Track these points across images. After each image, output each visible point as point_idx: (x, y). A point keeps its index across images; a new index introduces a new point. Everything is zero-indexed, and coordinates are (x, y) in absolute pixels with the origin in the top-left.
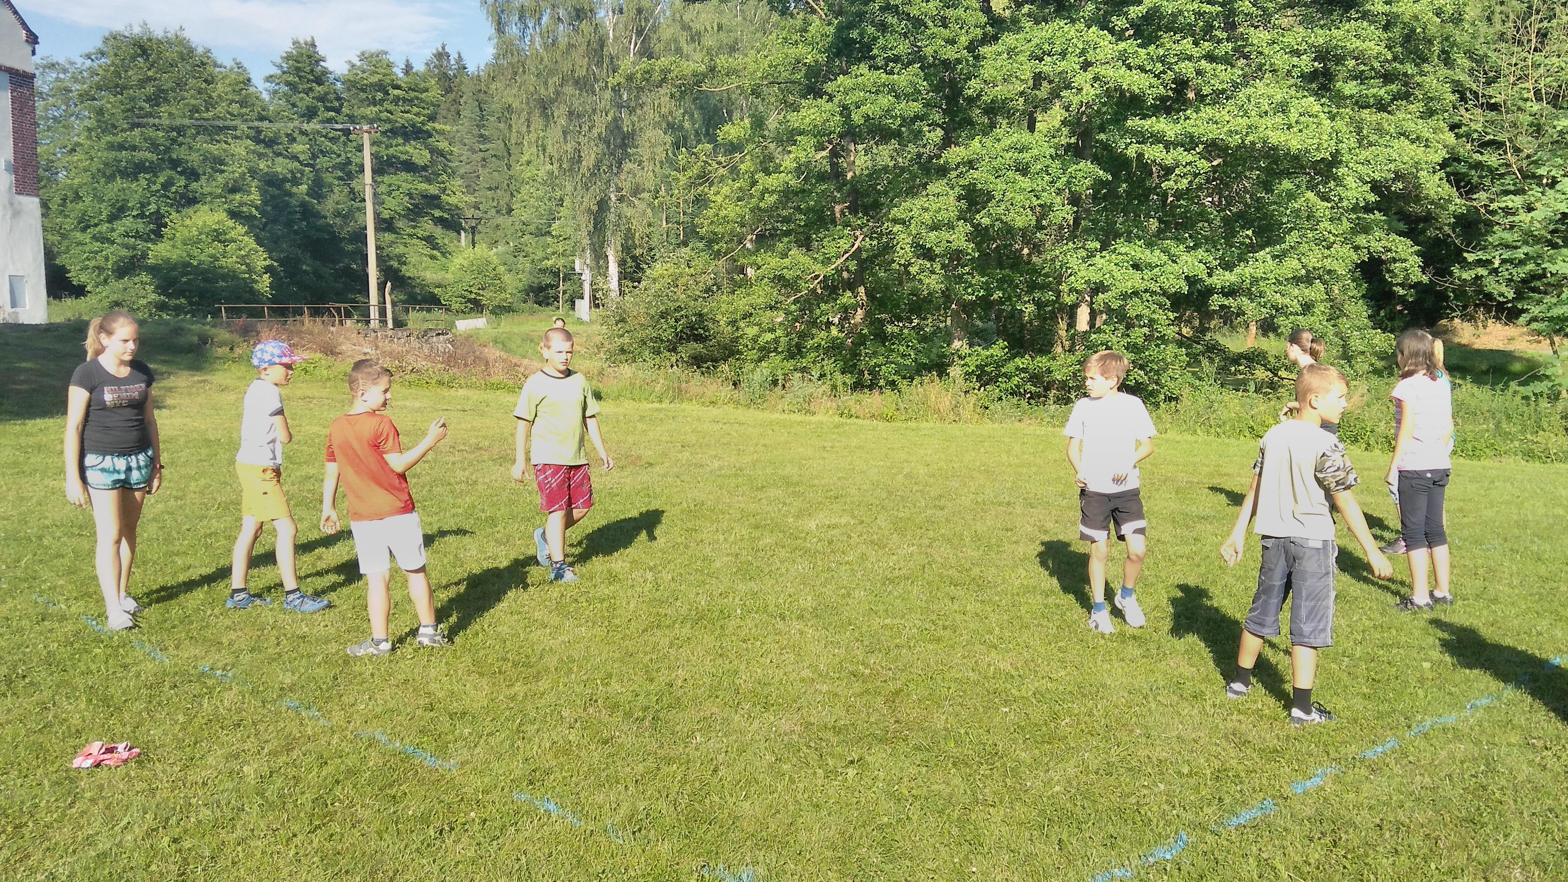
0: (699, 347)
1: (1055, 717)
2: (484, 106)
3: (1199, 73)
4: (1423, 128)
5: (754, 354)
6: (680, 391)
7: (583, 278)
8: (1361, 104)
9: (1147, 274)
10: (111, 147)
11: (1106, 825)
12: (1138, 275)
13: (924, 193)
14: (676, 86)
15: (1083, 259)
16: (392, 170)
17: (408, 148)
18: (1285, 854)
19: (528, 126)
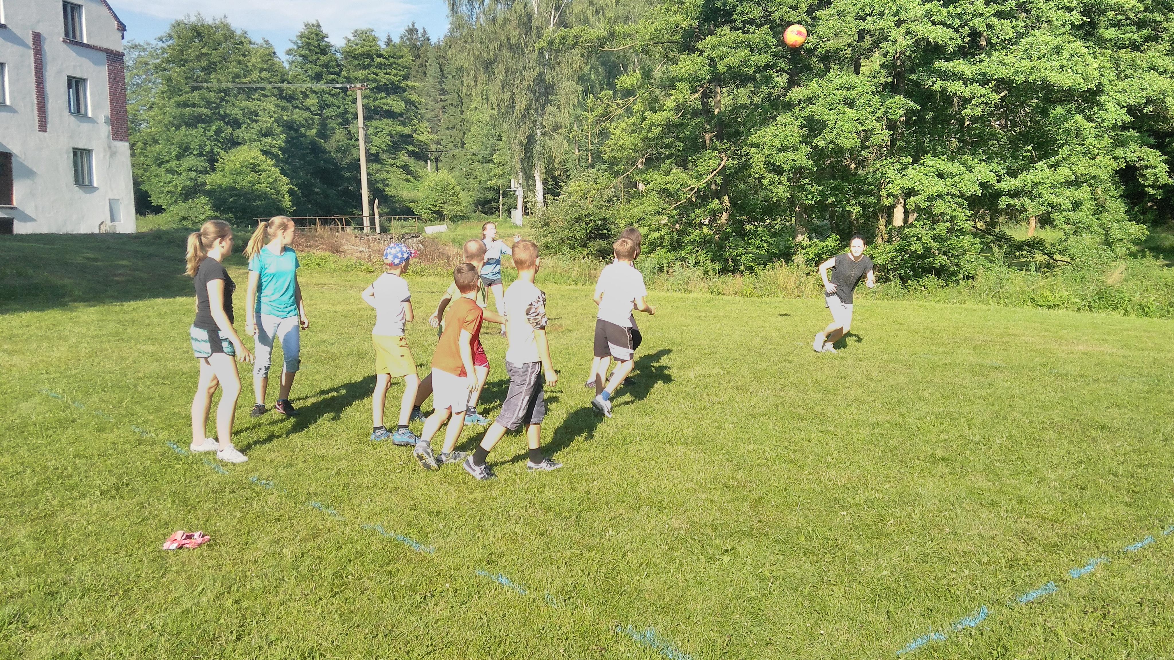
0: (602, 243)
1: (882, 519)
2: (443, 68)
3: (989, 26)
4: (1169, 63)
6: (590, 276)
7: (517, 193)
8: (1119, 46)
9: (949, 181)
10: (179, 105)
11: (924, 600)
12: (941, 182)
13: (774, 123)
14: (585, 48)
15: (898, 170)
16: (378, 117)
17: (388, 100)
18: (1065, 624)
19: (476, 81)
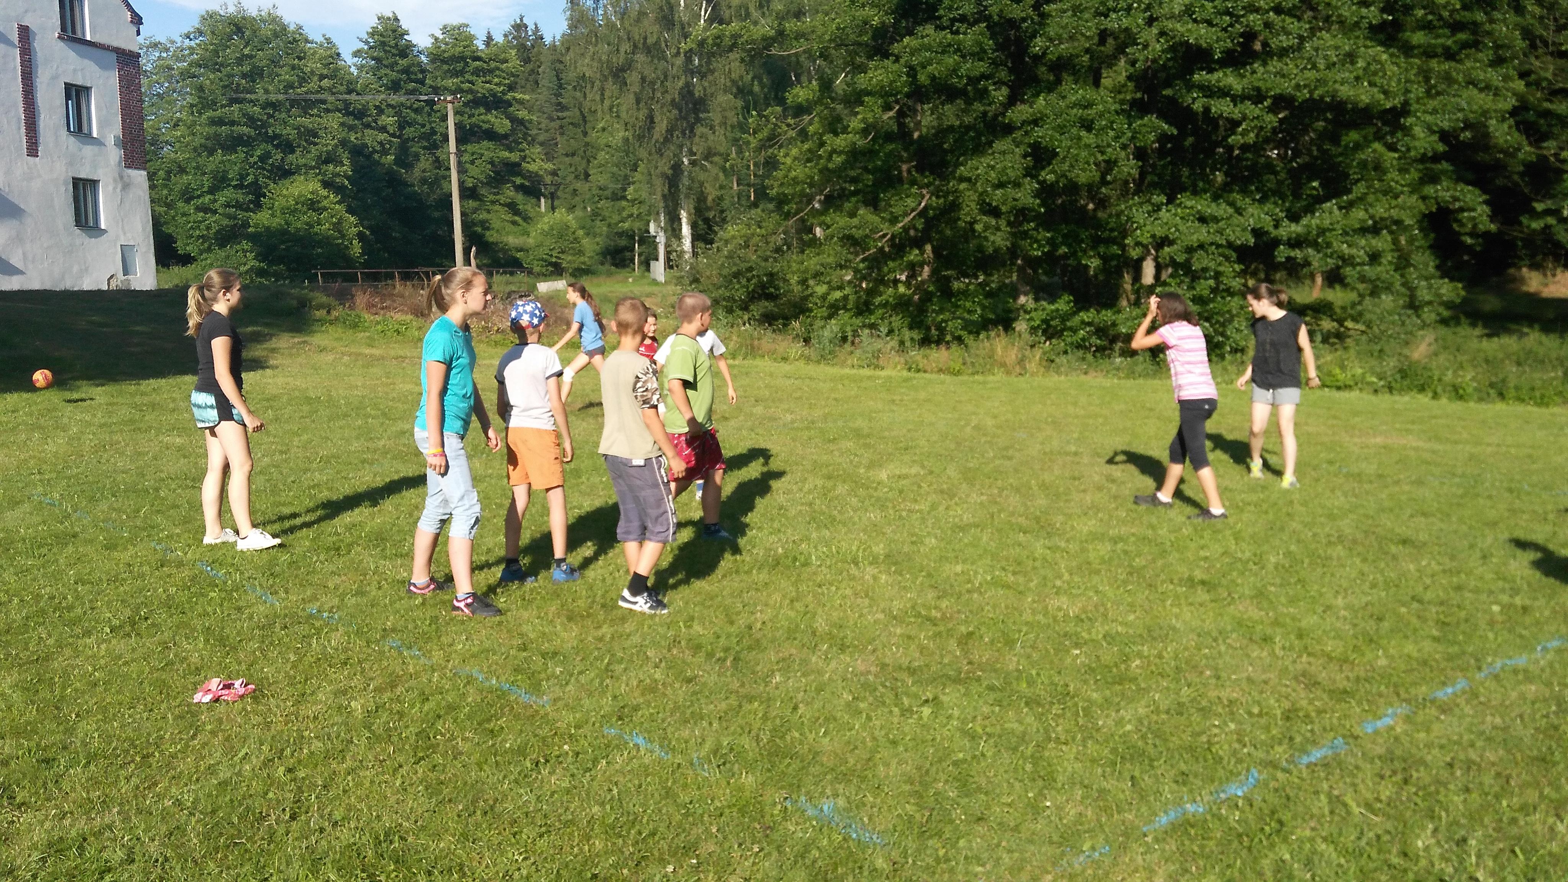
0: (769, 305)
1: (1126, 659)
2: (563, 76)
3: (1268, 25)
4: (1494, 76)
5: (824, 312)
6: (753, 348)
7: (657, 240)
8: (1429, 53)
9: (1213, 227)
10: (212, 122)
11: (1178, 762)
12: (1204, 229)
13: (990, 151)
14: (746, 51)
15: (1149, 212)
16: (475, 139)
17: (489, 117)
18: (1356, 792)
19: (602, 94)
